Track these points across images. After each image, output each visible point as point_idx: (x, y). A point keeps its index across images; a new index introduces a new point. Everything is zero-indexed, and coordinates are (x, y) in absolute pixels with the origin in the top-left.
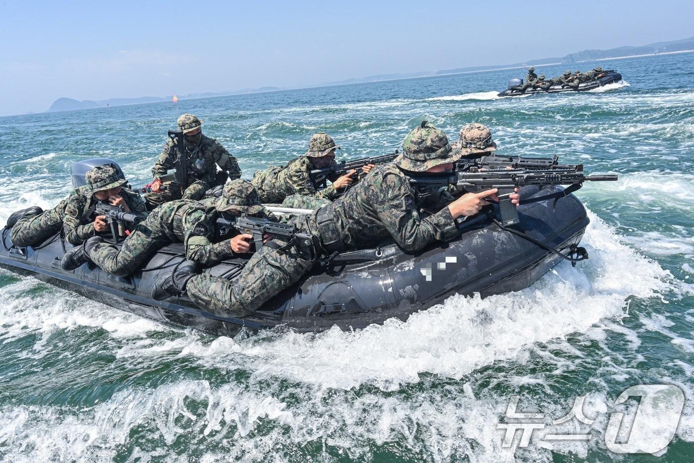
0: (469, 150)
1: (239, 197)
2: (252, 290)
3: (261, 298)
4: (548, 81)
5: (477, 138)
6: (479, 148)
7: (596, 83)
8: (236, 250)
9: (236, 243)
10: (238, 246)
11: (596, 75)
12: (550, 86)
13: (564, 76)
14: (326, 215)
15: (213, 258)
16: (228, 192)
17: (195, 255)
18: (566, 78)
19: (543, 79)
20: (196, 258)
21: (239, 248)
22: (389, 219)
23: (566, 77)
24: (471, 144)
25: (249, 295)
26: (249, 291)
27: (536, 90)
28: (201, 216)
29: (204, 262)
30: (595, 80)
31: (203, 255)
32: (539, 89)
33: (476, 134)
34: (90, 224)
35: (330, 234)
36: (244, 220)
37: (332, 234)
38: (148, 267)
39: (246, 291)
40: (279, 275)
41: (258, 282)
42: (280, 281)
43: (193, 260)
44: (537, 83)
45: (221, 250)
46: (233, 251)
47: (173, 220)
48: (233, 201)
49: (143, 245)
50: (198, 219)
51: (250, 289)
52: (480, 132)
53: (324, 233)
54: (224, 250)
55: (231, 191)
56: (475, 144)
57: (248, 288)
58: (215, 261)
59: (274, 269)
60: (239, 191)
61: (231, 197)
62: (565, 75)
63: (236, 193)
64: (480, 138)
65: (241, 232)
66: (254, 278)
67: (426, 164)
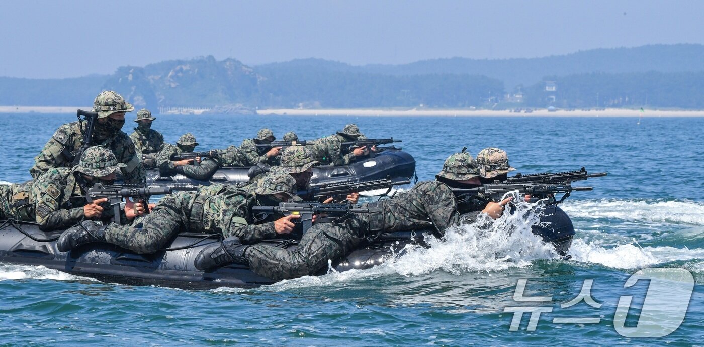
0: (495, 172)
1: (287, 185)
2: (316, 255)
3: (322, 263)
4: (206, 156)
5: (500, 160)
6: (504, 169)
7: (346, 174)
8: (279, 231)
9: (280, 225)
10: (284, 226)
11: (345, 150)
12: (214, 171)
13: (253, 146)
14: (376, 208)
15: (257, 236)
16: (277, 179)
17: (240, 232)
18: (262, 151)
19: (189, 149)
20: (241, 234)
21: (285, 228)
22: (441, 215)
23: (262, 146)
24: (495, 166)
25: (314, 259)
26: (314, 256)
27: (170, 181)
28: (243, 200)
29: (248, 238)
30: (342, 164)
31: (248, 233)
32: (180, 177)
33: (498, 156)
34: (79, 209)
35: (377, 223)
36: (291, 204)
37: (379, 222)
38: (172, 247)
39: (312, 255)
40: (336, 246)
41: (321, 249)
42: (336, 251)
43: (237, 236)
44: (173, 158)
45: (266, 229)
46: (276, 232)
47: (192, 207)
48: (281, 188)
49: (171, 226)
50: (240, 203)
51: (315, 254)
52: (501, 155)
53: (372, 221)
54: (268, 230)
55: (279, 179)
56: (499, 166)
57: (313, 254)
58: (258, 239)
59: (332, 241)
60: (287, 180)
61: (279, 184)
62: (257, 141)
63: (285, 181)
64: (503, 160)
65: (285, 215)
66: (316, 247)
67: (466, 176)
